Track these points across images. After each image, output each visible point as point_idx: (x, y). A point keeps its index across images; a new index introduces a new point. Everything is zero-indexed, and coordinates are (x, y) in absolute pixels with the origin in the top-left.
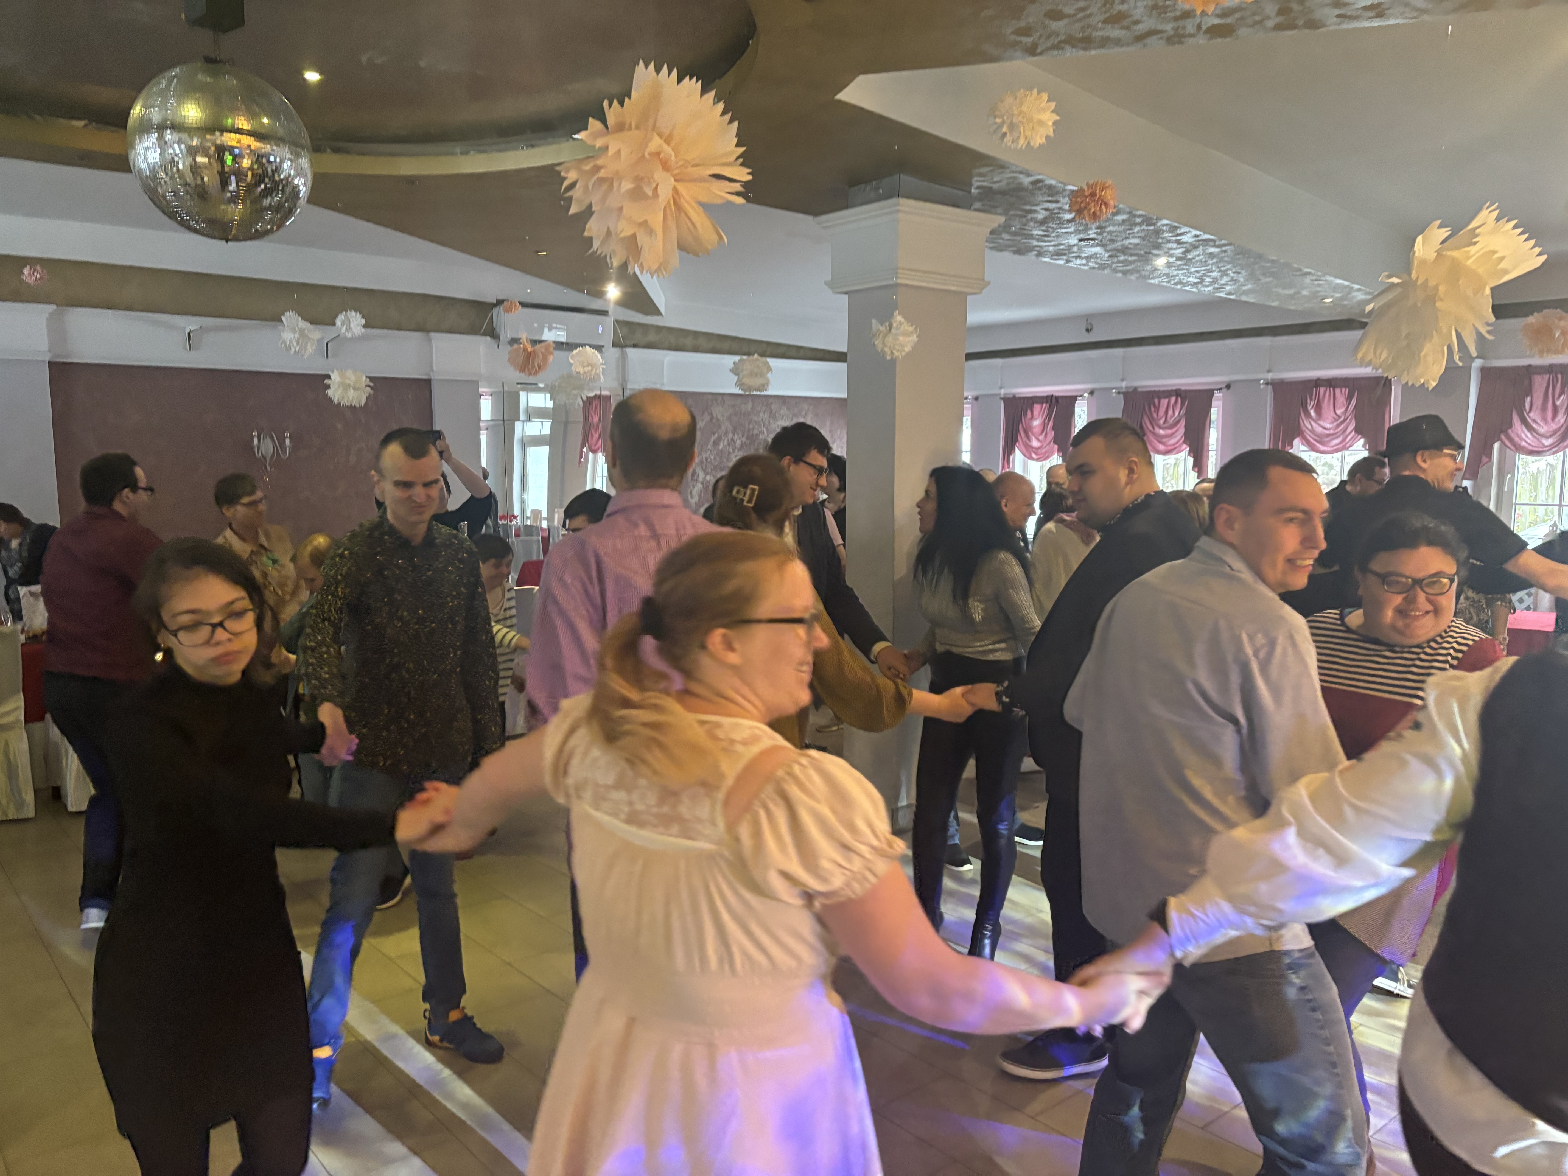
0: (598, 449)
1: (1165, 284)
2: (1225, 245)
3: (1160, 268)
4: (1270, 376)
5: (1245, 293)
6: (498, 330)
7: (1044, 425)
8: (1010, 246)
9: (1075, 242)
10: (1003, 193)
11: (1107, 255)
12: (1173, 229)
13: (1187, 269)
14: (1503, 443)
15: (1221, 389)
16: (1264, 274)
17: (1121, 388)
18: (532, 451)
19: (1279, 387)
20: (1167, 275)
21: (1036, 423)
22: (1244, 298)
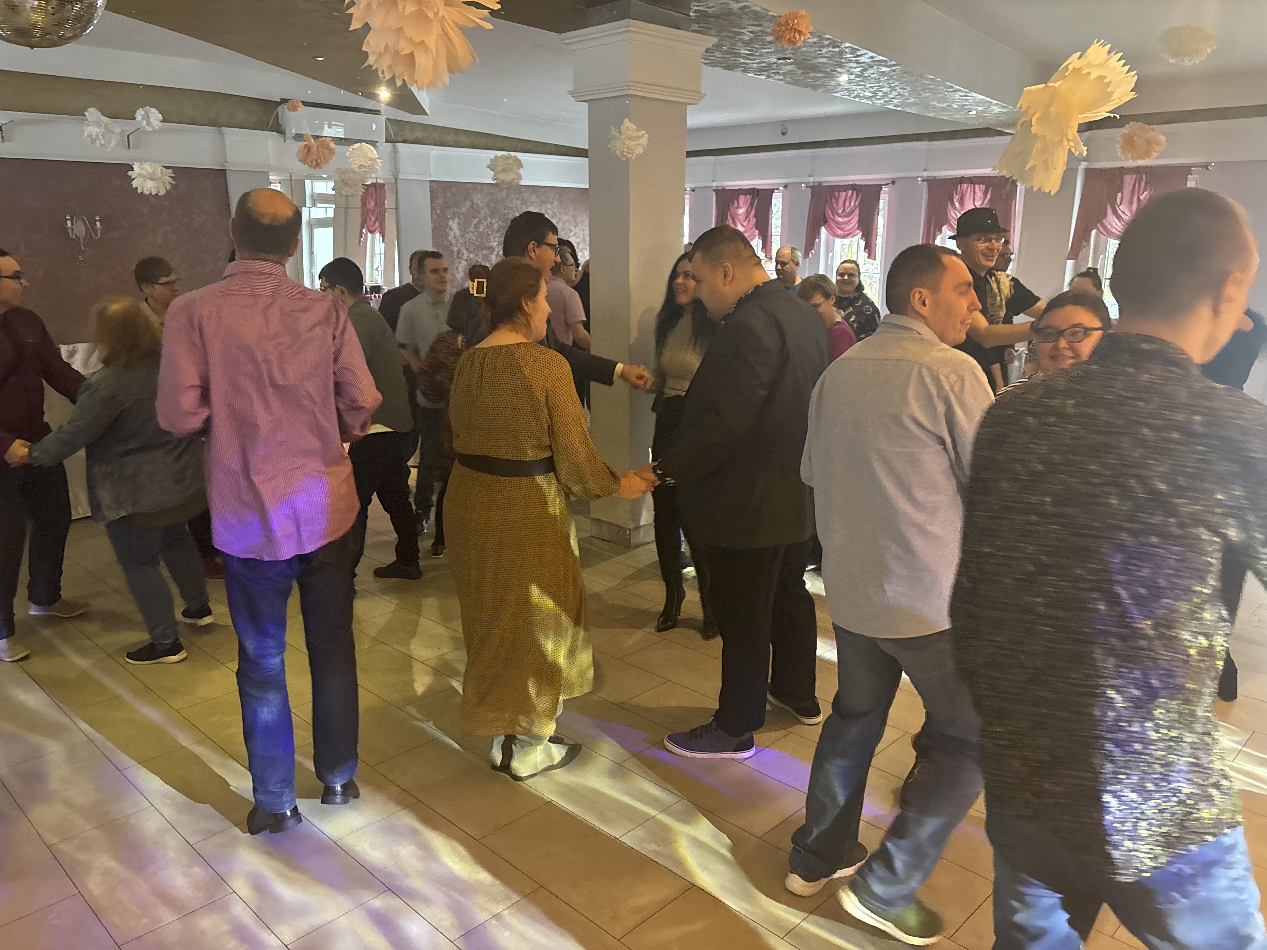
0: (375, 230)
1: (846, 97)
2: (894, 65)
3: (842, 83)
4: (926, 174)
5: (910, 105)
6: (283, 127)
7: (748, 213)
8: (721, 63)
9: (775, 60)
10: (716, 16)
11: (800, 72)
12: (853, 51)
13: (864, 85)
14: (1099, 230)
15: (887, 184)
16: (924, 90)
17: (809, 183)
18: (317, 232)
19: (932, 183)
20: (848, 90)
21: (741, 211)
22: (908, 110)
